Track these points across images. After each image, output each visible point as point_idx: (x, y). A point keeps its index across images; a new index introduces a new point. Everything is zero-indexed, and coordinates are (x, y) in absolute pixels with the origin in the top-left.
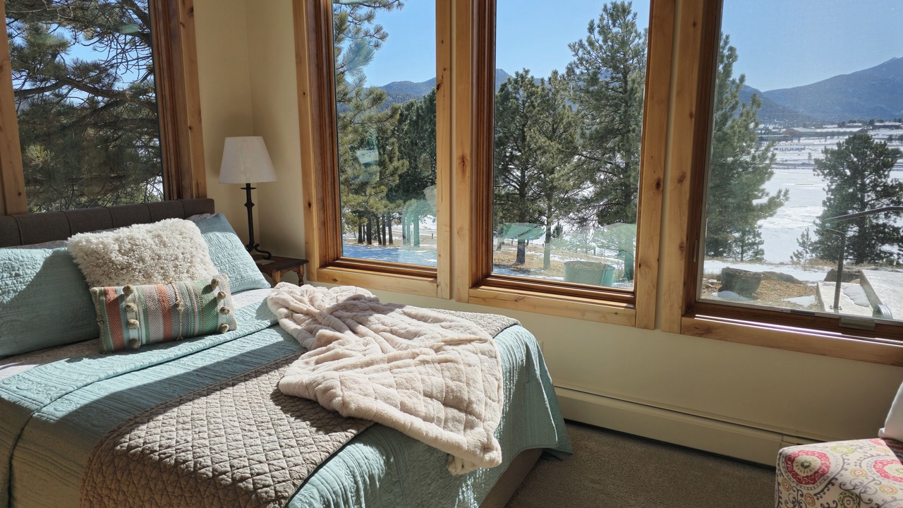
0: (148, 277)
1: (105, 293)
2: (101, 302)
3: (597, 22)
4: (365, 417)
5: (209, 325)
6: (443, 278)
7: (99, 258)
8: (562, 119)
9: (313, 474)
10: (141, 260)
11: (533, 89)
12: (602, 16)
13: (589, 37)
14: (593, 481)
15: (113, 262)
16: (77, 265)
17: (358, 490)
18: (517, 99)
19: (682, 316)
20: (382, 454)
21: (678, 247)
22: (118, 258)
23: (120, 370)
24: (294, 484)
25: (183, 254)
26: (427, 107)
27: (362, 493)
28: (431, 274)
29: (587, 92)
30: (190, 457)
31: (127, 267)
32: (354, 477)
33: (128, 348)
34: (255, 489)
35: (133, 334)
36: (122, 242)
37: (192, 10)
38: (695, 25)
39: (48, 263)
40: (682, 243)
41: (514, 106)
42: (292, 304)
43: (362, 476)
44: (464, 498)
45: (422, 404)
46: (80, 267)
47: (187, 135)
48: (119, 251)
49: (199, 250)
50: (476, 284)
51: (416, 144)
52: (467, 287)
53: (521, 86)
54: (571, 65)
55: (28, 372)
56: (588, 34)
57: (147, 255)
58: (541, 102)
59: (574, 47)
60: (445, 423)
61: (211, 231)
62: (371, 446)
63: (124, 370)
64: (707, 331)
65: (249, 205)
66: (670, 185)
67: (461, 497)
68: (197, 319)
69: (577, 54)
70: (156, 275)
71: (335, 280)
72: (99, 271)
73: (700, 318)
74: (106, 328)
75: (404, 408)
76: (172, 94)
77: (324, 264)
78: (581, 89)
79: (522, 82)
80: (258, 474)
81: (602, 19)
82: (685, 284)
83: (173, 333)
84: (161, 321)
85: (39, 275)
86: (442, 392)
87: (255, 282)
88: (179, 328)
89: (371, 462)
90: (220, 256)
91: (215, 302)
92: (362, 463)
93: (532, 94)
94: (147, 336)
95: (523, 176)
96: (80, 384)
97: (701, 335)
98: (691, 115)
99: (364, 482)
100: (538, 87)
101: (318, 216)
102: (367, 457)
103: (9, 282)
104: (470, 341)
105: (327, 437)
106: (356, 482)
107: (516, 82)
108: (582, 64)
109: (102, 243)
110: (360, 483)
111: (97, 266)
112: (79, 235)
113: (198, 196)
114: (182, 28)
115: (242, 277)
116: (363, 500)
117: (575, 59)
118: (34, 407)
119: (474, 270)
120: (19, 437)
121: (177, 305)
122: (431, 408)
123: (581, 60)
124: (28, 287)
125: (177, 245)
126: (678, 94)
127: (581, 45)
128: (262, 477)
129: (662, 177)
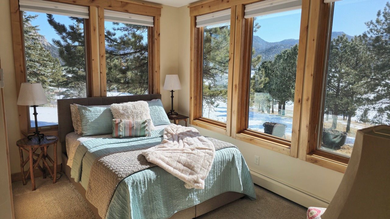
0: (128, 118)
1: (115, 121)
2: (114, 123)
3: (382, 11)
4: (154, 163)
5: (142, 134)
6: (228, 128)
7: (117, 111)
8: (362, 58)
9: (133, 174)
10: (128, 113)
11: (347, 44)
12: (385, 8)
13: (377, 19)
14: (258, 210)
15: (120, 112)
16: (112, 112)
17: (145, 181)
18: (338, 49)
19: (307, 154)
20: (156, 174)
21: (306, 127)
22: (122, 112)
23: (112, 143)
24: (126, 175)
25: (140, 112)
26: (292, 53)
27: (146, 183)
28: (223, 126)
29: (373, 45)
30: (110, 165)
31: (123, 115)
32: (144, 178)
33: (118, 137)
34: (118, 174)
35: (121, 133)
36: (124, 107)
37: (159, 34)
38: (314, 40)
39: (105, 111)
40: (307, 125)
41: (335, 52)
42: (169, 131)
43: (147, 178)
44: (192, 197)
45: (175, 164)
46: (112, 113)
47: (155, 74)
48: (122, 109)
49: (146, 111)
50: (239, 132)
51: (286, 69)
52: (235, 133)
53: (340, 42)
54: (365, 33)
55: (92, 140)
56: (377, 17)
57: (129, 111)
58: (350, 50)
59: (368, 24)
60: (182, 171)
61: (154, 105)
62: (153, 171)
63: (113, 143)
64: (315, 162)
65: (172, 97)
66: (304, 102)
67: (190, 196)
68: (139, 131)
69: (369, 27)
70: (131, 117)
71: (197, 125)
72: (116, 115)
73: (315, 156)
74: (114, 131)
75: (168, 164)
76: (152, 61)
77: (195, 119)
78: (370, 44)
79: (341, 41)
80: (120, 171)
81: (385, 10)
82: (309, 141)
83: (132, 135)
84: (129, 131)
85: (101, 115)
86: (184, 162)
87: (166, 122)
88: (133, 134)
89: (151, 175)
90: (155, 113)
91: (145, 127)
92: (148, 175)
93: (346, 46)
94: (124, 135)
95: (339, 85)
96: (101, 144)
97: (313, 163)
98: (312, 75)
99: (148, 180)
100: (349, 43)
101: (194, 102)
102: (151, 174)
103: (94, 116)
104: (205, 149)
105: (141, 166)
106: (145, 179)
107: (338, 40)
108: (372, 32)
109: (118, 107)
110: (146, 180)
111: (116, 113)
112: (114, 104)
113: (157, 93)
114: (156, 40)
115: (161, 120)
116: (146, 185)
117: (368, 29)
118: (89, 148)
119: (239, 126)
120: (84, 155)
121: (133, 127)
122: (178, 165)
123: (371, 30)
124: (98, 117)
125: (139, 109)
126: (307, 67)
127: (372, 23)
128: (120, 172)
129: (301, 98)
